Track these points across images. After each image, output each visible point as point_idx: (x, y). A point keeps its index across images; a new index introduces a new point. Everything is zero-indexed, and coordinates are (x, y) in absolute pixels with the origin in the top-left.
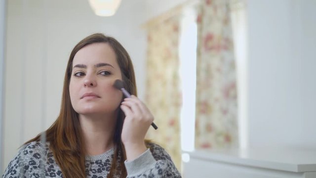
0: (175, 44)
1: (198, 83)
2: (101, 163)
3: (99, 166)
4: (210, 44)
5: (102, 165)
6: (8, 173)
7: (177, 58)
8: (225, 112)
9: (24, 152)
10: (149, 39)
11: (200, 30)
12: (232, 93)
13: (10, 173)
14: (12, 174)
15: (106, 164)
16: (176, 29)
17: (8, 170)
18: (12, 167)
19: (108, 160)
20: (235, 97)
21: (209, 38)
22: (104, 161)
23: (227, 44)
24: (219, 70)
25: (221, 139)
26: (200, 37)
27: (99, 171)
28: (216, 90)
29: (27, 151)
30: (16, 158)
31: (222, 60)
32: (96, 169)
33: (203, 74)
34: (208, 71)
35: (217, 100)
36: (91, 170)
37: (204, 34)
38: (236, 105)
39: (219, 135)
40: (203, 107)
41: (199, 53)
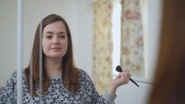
0: (110, 15)
1: (122, 37)
2: (55, 80)
3: (55, 82)
4: (129, 16)
5: (56, 81)
6: (7, 86)
7: (110, 23)
8: (136, 53)
9: (14, 76)
10: (95, 12)
11: (123, 8)
12: (140, 43)
13: (8, 86)
14: (9, 87)
15: (58, 81)
16: (110, 7)
17: (6, 85)
18: (9, 84)
19: (59, 79)
20: (142, 45)
21: (128, 12)
22: (57, 79)
23: (138, 16)
24: (133, 30)
25: (134, 68)
26: (123, 12)
27: (55, 84)
28: (132, 41)
29: (15, 76)
30: (10, 79)
31: (135, 24)
32: (53, 83)
33: (125, 33)
34: (128, 31)
35: (132, 47)
36: (51, 84)
37: (125, 10)
38: (143, 50)
39: (133, 66)
40: (125, 51)
41: (122, 21)
